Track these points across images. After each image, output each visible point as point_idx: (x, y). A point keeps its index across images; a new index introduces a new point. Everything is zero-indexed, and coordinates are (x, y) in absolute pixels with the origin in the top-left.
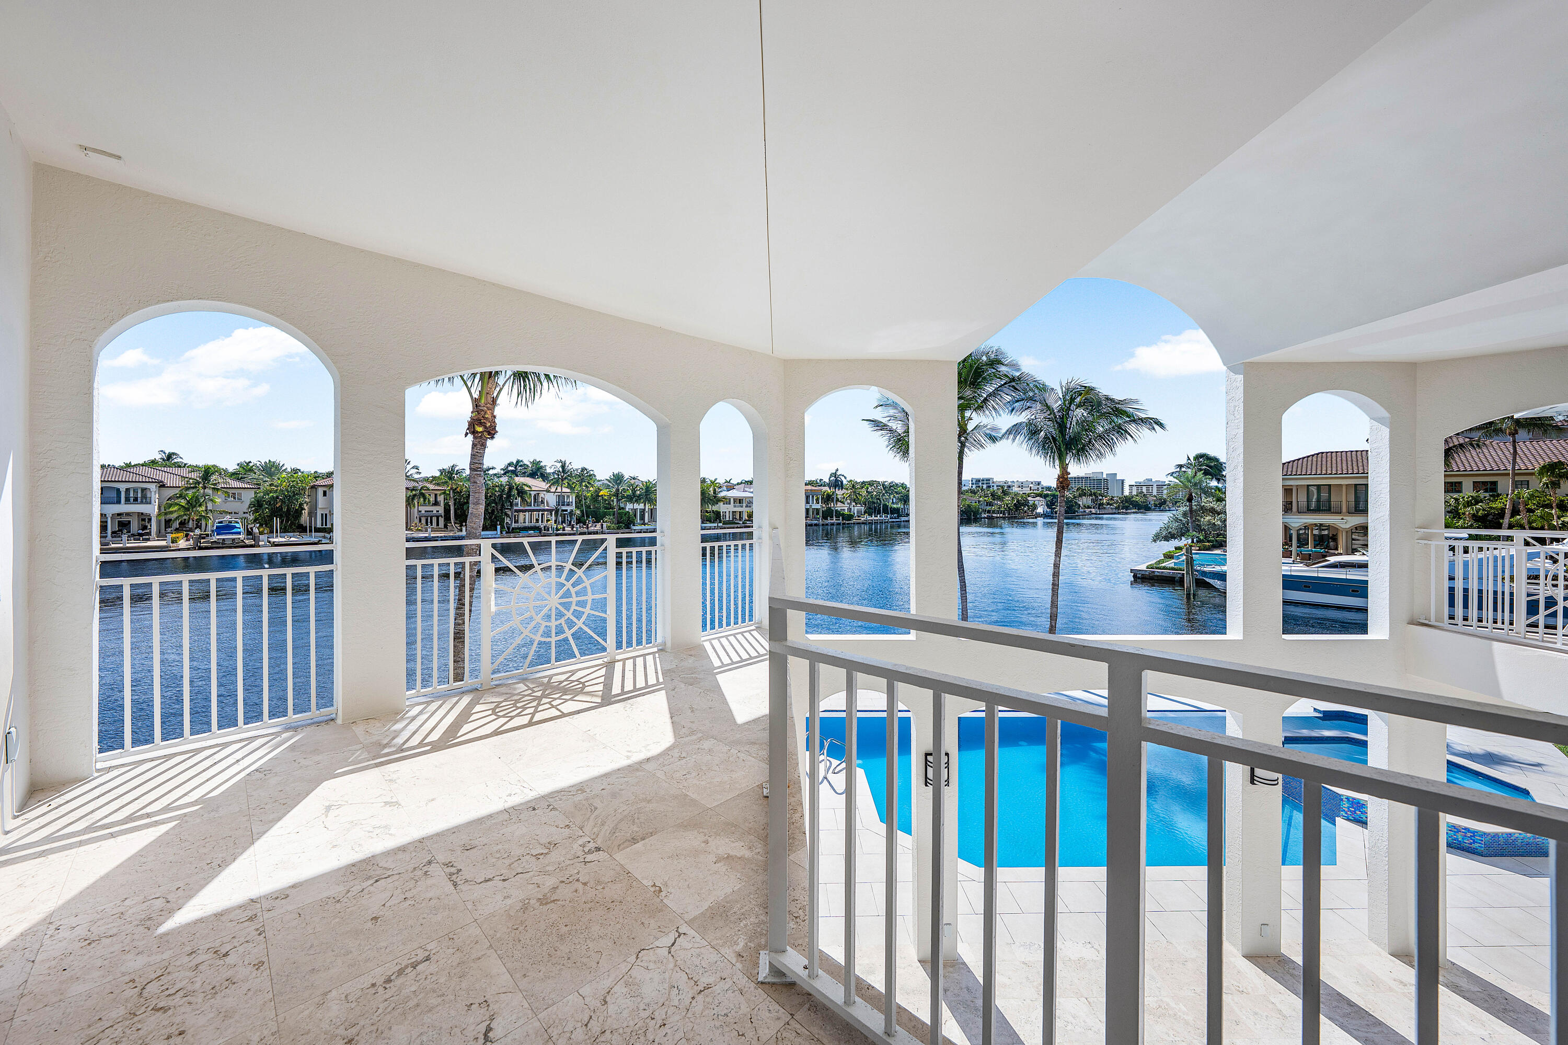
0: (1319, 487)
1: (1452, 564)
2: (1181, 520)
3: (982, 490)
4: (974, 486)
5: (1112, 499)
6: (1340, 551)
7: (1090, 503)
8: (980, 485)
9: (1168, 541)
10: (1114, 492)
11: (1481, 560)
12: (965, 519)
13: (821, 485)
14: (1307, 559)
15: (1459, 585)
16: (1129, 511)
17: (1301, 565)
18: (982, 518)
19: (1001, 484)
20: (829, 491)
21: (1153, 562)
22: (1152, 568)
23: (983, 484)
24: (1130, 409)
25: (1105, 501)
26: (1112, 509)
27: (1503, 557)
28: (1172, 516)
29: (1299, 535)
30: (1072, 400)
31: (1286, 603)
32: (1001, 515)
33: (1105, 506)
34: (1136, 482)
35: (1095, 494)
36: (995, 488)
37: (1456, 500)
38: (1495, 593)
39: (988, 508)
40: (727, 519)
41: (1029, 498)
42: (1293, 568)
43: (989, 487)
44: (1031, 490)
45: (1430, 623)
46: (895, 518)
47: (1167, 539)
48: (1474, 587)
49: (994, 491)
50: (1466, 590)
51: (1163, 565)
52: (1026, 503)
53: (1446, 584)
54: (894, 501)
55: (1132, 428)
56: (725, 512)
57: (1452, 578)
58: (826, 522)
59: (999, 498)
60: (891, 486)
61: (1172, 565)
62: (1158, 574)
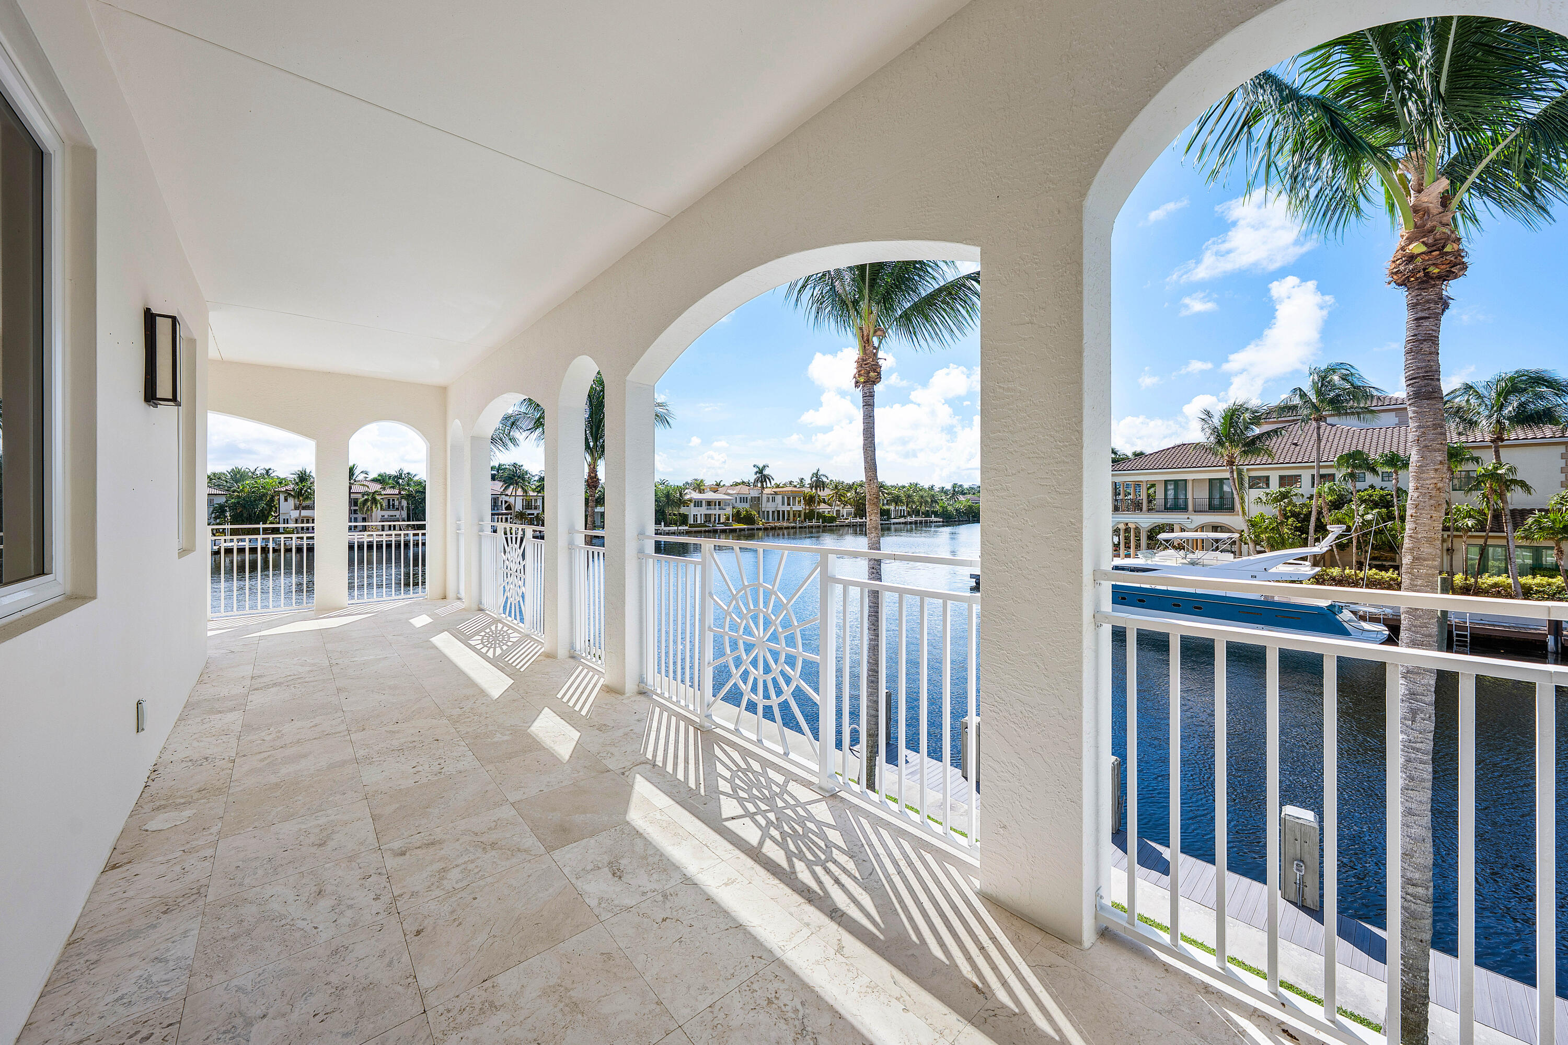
0: (1175, 482)
13: (802, 486)
20: (811, 492)
56: (697, 516)
58: (806, 524)
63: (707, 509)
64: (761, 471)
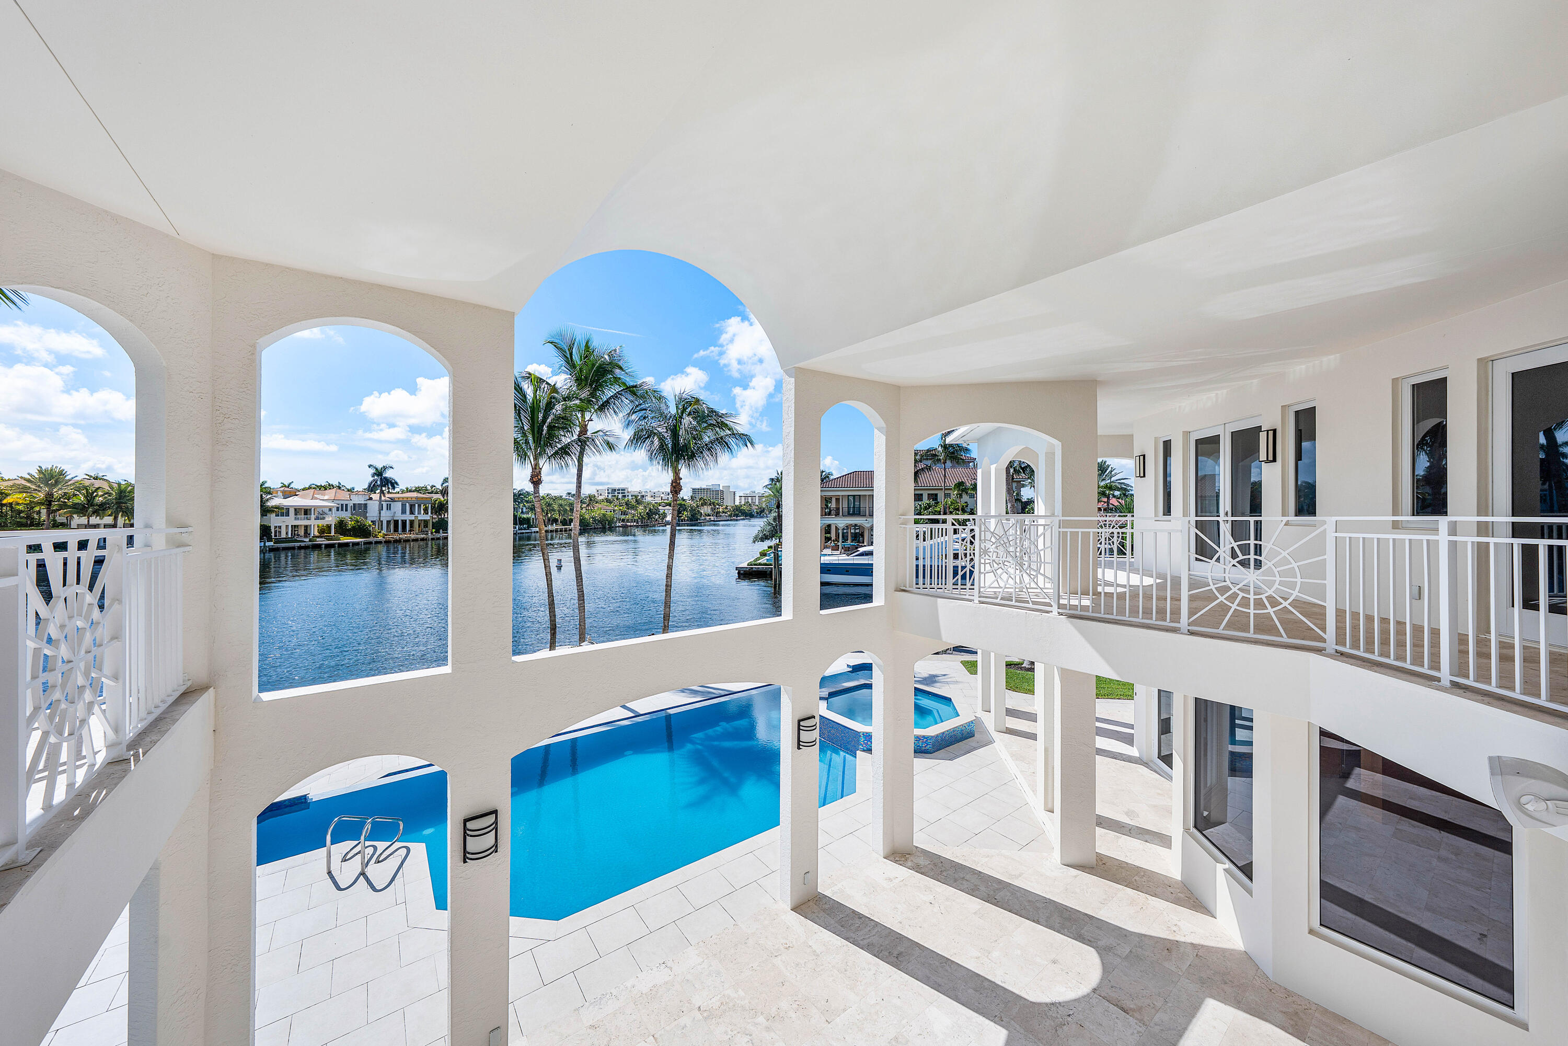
0: (854, 496)
1: (917, 548)
2: (772, 524)
3: (617, 499)
4: (610, 496)
5: (726, 508)
6: (865, 544)
7: (709, 511)
8: (616, 494)
9: (763, 541)
10: (728, 502)
11: (931, 545)
12: (600, 528)
13: (432, 493)
14: (848, 550)
15: (921, 563)
16: (739, 518)
17: (845, 555)
18: (616, 527)
19: (636, 494)
20: (442, 499)
21: (752, 560)
22: (751, 565)
23: (619, 493)
24: (731, 423)
25: (721, 510)
26: (726, 516)
27: (942, 542)
28: (766, 520)
29: (843, 533)
30: (684, 409)
31: (823, 584)
32: (635, 524)
33: (721, 514)
34: (744, 494)
35: (713, 503)
36: (630, 497)
37: (920, 505)
38: (938, 566)
39: (623, 517)
40: (283, 535)
41: (660, 508)
42: (840, 558)
43: (624, 496)
44: (662, 500)
45: (906, 589)
46: (525, 529)
47: (762, 540)
48: (928, 564)
49: (628, 501)
50: (924, 566)
51: (759, 562)
52: (657, 512)
53: (915, 563)
54: (524, 510)
55: (732, 442)
56: (280, 527)
57: (917, 559)
58: (438, 535)
59: (633, 507)
60: (521, 494)
61: (765, 562)
62: (755, 570)
63: (296, 519)
64: (379, 473)
